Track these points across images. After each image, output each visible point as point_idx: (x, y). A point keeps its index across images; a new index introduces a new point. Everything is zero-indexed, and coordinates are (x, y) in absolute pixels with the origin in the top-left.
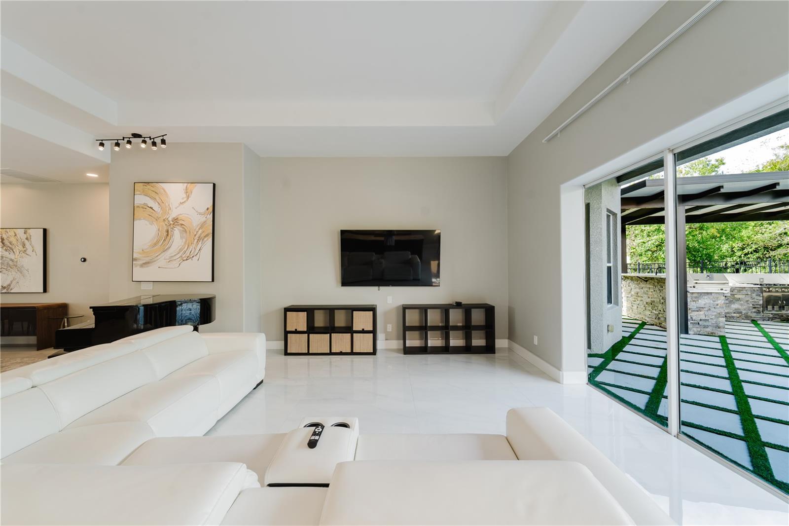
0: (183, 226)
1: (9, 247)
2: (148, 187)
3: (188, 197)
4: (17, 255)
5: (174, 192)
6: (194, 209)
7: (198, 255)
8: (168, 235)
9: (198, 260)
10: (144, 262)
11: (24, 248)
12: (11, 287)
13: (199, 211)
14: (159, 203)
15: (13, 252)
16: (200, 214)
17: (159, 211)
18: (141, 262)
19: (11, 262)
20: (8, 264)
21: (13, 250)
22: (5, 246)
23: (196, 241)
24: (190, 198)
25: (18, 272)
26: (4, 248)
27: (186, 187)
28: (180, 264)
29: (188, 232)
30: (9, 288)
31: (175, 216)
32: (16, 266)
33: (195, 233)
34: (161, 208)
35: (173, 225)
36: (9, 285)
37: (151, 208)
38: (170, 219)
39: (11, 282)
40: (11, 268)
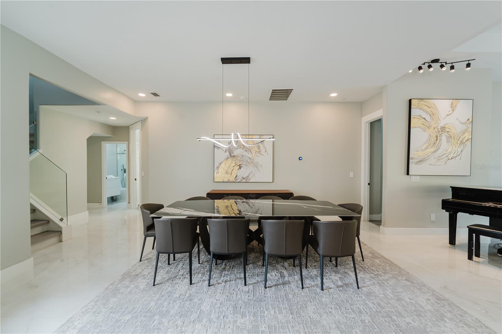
0: (449, 133)
1: (248, 149)
2: (422, 102)
3: (453, 110)
4: (253, 155)
5: (443, 106)
6: (458, 120)
7: (460, 156)
8: (437, 140)
9: (460, 159)
10: (418, 160)
11: (259, 149)
12: (249, 178)
13: (462, 122)
14: (430, 115)
15: (251, 152)
16: (462, 123)
17: (430, 121)
18: (416, 161)
19: (249, 159)
20: (247, 161)
21: (250, 151)
22: (245, 148)
23: (459, 144)
24: (454, 111)
25: (254, 167)
26: (245, 149)
27: (452, 103)
28: (446, 162)
29: (452, 137)
30: (247, 179)
31: (443, 125)
32: (253, 163)
33: (459, 138)
34: (432, 119)
35: (441, 132)
36: (248, 177)
37: (424, 118)
38: (439, 127)
39: (249, 175)
40: (249, 164)
